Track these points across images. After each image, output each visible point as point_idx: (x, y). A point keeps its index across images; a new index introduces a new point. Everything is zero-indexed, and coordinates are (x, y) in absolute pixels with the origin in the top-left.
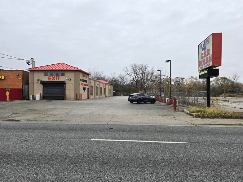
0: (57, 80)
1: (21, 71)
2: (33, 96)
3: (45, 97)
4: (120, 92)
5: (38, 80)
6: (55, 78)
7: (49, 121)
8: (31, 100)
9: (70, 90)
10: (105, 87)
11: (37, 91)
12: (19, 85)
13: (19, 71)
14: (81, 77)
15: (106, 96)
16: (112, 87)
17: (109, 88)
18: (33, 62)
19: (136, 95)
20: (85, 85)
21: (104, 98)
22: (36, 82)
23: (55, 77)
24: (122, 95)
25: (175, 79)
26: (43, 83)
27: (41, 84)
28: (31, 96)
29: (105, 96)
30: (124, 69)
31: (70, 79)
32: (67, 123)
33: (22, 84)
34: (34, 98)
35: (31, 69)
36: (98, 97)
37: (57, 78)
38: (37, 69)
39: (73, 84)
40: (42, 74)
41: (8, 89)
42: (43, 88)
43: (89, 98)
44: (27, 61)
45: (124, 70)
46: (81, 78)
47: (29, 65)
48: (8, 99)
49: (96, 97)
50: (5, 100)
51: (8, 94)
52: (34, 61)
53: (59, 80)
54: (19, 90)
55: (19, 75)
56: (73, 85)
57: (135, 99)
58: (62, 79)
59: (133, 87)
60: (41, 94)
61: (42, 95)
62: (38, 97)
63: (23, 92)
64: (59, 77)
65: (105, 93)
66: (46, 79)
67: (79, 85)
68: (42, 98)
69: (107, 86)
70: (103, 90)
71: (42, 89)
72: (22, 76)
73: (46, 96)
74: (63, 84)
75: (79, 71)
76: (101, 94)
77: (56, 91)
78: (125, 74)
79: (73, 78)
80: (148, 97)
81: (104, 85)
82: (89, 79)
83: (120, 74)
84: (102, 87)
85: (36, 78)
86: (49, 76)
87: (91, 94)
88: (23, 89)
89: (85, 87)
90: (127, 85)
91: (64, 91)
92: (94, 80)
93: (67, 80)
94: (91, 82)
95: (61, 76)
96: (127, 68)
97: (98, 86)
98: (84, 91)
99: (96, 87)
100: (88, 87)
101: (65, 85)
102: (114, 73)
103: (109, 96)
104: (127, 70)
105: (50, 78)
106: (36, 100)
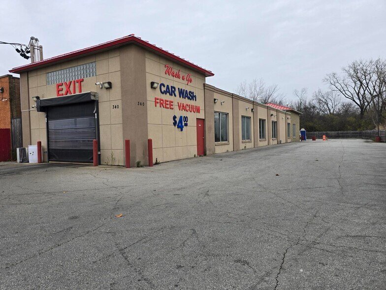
0: (77, 93)
1: (6, 79)
4: (318, 130)
6: (72, 88)
9: (110, 128)
10: (274, 119)
11: (38, 135)
13: (3, 79)
14: (155, 71)
15: (279, 143)
16: (297, 120)
17: (289, 121)
20: (182, 107)
21: (274, 147)
24: (324, 137)
26: (46, 107)
27: (39, 110)
28: (18, 151)
29: (275, 142)
30: (328, 77)
31: (107, 85)
36: (250, 145)
37: (77, 84)
39: (119, 103)
42: (47, 123)
43: (208, 152)
44: (19, 47)
45: (327, 80)
46: (152, 79)
49: (242, 146)
52: (41, 47)
53: (81, 91)
55: (4, 89)
56: (120, 106)
59: (352, 119)
61: (44, 144)
62: (33, 154)
63: (13, 138)
64: (81, 82)
65: (275, 135)
67: (143, 104)
68: (46, 158)
69: (282, 116)
70: (268, 127)
72: (9, 91)
73: (56, 151)
74: (90, 105)
76: (262, 135)
78: (330, 90)
79: (116, 81)
81: (272, 112)
82: (204, 89)
83: (317, 92)
84: (264, 117)
85: (33, 94)
86: (58, 83)
87: (217, 139)
88: (13, 128)
89: (184, 114)
90: (336, 115)
91: (95, 133)
92: (232, 96)
93: (102, 88)
94: (215, 100)
95: (85, 76)
96: (334, 74)
97: (250, 114)
98: (180, 129)
99: (243, 117)
100: (201, 115)
101: (95, 111)
102: (304, 90)
103: (289, 141)
104: (335, 80)
105: (60, 87)
106: (30, 162)
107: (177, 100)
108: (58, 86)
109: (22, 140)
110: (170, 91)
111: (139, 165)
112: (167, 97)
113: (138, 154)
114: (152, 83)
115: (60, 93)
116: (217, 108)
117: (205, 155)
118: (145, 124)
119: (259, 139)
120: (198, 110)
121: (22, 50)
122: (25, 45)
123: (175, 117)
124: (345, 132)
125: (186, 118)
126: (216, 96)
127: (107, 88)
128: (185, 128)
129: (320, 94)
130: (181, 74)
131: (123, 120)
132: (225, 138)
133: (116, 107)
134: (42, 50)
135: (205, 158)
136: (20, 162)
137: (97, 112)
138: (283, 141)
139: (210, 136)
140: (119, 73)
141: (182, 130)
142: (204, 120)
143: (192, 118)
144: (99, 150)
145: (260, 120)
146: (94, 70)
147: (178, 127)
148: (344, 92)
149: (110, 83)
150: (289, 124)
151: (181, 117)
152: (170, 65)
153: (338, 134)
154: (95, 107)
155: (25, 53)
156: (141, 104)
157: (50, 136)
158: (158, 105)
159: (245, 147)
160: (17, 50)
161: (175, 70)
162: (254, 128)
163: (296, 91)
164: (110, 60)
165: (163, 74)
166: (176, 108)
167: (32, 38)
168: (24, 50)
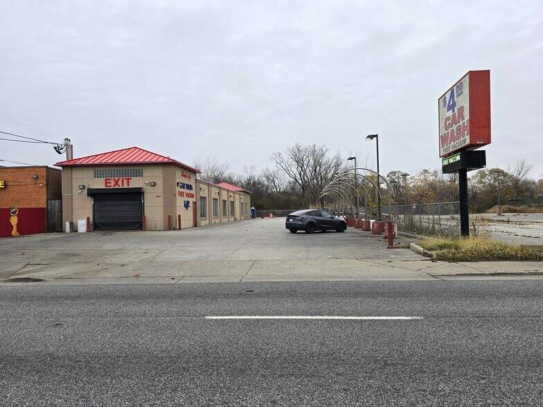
0: (125, 186)
1: (42, 169)
2: (72, 224)
3: (99, 225)
4: (266, 209)
5: (82, 187)
6: (120, 183)
7: (109, 278)
8: (68, 233)
9: (153, 209)
10: (232, 199)
11: (81, 213)
12: (39, 199)
13: (37, 169)
14: (179, 177)
15: (235, 220)
16: (248, 199)
17: (242, 201)
18: (69, 147)
19: (303, 214)
20: (188, 195)
21: (232, 223)
22: (76, 191)
23: (119, 179)
24: (271, 215)
25: (388, 176)
26: (93, 194)
27: (88, 196)
28: (68, 224)
29: (233, 219)
30: (274, 156)
31: (153, 184)
32: (149, 281)
33: (45, 197)
34: (74, 229)
35: (66, 163)
36: (218, 221)
37: (125, 181)
38: (78, 163)
39: (161, 194)
40: (90, 173)
41: (15, 210)
42: (94, 205)
43: (198, 225)
44: (56, 146)
45: (274, 159)
46: (178, 181)
47: (60, 153)
48: (14, 232)
49: (213, 221)
50: (10, 236)
51: (14, 220)
52: (72, 146)
53: (128, 185)
54: (40, 211)
55: (40, 176)
56: (162, 196)
57: (300, 223)
58: (135, 183)
59: (294, 198)
60: (88, 218)
61: (91, 220)
62: (82, 226)
63: (49, 215)
64: (128, 180)
65: (233, 213)
66: (99, 184)
67: (175, 195)
68: (92, 228)
69: (237, 196)
70: (228, 205)
71: (92, 206)
72: (45, 178)
73: (102, 223)
74: (137, 194)
75: (174, 164)
76: (224, 214)
77: (122, 210)
78: (276, 169)
79: (160, 182)
80: (330, 219)
82: (196, 182)
83: (265, 169)
84: (226, 198)
85: (77, 183)
87: (201, 216)
88: (49, 207)
89: (188, 199)
90: (282, 193)
91: (141, 211)
92: (208, 184)
93: (148, 185)
94: (200, 188)
95: (132, 176)
96: (280, 154)
97: (218, 197)
99: (214, 199)
100: (194, 200)
102: (253, 168)
103: (242, 218)
104: (280, 159)
105: (108, 181)
106: (79, 232)
107: (185, 191)
108: (106, 180)
109: (61, 216)
110: (183, 186)
111: (174, 229)
112: (182, 190)
114: (178, 183)
115: (108, 184)
116: (202, 194)
118: (175, 206)
120: (193, 197)
122: (60, 144)
126: (201, 186)
127: (152, 186)
129: (268, 172)
131: (164, 204)
132: (205, 215)
133: (158, 197)
135: (196, 228)
136: (70, 232)
137: (144, 199)
138: (238, 219)
139: (198, 213)
140: (162, 178)
141: (187, 210)
142: (196, 203)
143: (191, 202)
145: (223, 201)
146: (141, 173)
148: (288, 172)
149: (155, 183)
150: (242, 203)
154: (142, 196)
158: (179, 195)
159: (215, 222)
162: (220, 206)
163: (245, 168)
166: (185, 196)
167: (67, 140)
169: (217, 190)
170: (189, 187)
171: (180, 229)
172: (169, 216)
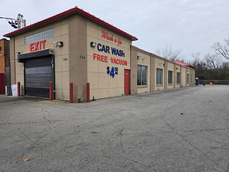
4: (206, 79)
6: (39, 46)
9: (62, 75)
10: (178, 71)
13: (1, 41)
14: (95, 37)
15: (181, 86)
16: (193, 72)
17: (188, 73)
21: (178, 90)
24: (211, 83)
26: (24, 59)
28: (6, 88)
29: (179, 86)
30: (214, 45)
31: (60, 44)
36: (162, 88)
37: (42, 44)
39: (67, 57)
43: (132, 93)
45: (214, 47)
49: (156, 89)
53: (44, 48)
56: (68, 59)
62: (15, 90)
65: (179, 81)
67: (84, 57)
69: (184, 69)
70: (174, 76)
76: (170, 81)
78: (215, 54)
79: (66, 41)
81: (177, 67)
82: (131, 49)
83: (207, 55)
84: (172, 70)
85: (17, 51)
86: (31, 43)
87: (139, 84)
88: (6, 73)
89: (115, 65)
90: (219, 70)
91: (52, 77)
92: (151, 55)
93: (57, 46)
94: (138, 57)
95: (47, 39)
96: (218, 43)
97: (163, 68)
98: (112, 76)
99: (157, 69)
100: (128, 67)
101: (52, 62)
102: (198, 54)
103: (188, 85)
104: (219, 47)
105: (32, 46)
106: (13, 96)
107: (110, 55)
109: (10, 81)
110: (106, 49)
111: (79, 101)
112: (103, 53)
113: (79, 93)
114: (92, 43)
115: (32, 50)
116: (140, 62)
117: (130, 94)
118: (85, 72)
119: (168, 84)
120: (126, 63)
121: (12, 22)
122: (14, 19)
123: (108, 68)
124: (225, 80)
125: (117, 69)
126: (139, 54)
127: (60, 46)
128: (115, 76)
129: (209, 56)
130: (114, 38)
131: (70, 69)
132: (144, 83)
133: (65, 60)
134: (25, 23)
135: (129, 96)
136: (7, 95)
137: (54, 63)
138: (184, 86)
139: (134, 81)
140: (68, 35)
141: (113, 77)
142: (129, 70)
143: (121, 69)
144: (55, 89)
145: (169, 71)
146: (53, 34)
147: (110, 75)
148: (224, 55)
149: (62, 43)
150: (188, 74)
151: (113, 68)
152: (106, 31)
153: (220, 81)
154: (53, 59)
155: (15, 24)
156: (82, 58)
157: (26, 79)
158: (96, 59)
159: (158, 89)
160: (9, 22)
161: (110, 35)
162: (165, 76)
163: (192, 54)
164: (62, 26)
165: (100, 37)
166: (109, 61)
167: (19, 15)
168: (14, 23)
169: (163, 62)
170: (121, 54)
171: (88, 100)
172: (71, 85)
